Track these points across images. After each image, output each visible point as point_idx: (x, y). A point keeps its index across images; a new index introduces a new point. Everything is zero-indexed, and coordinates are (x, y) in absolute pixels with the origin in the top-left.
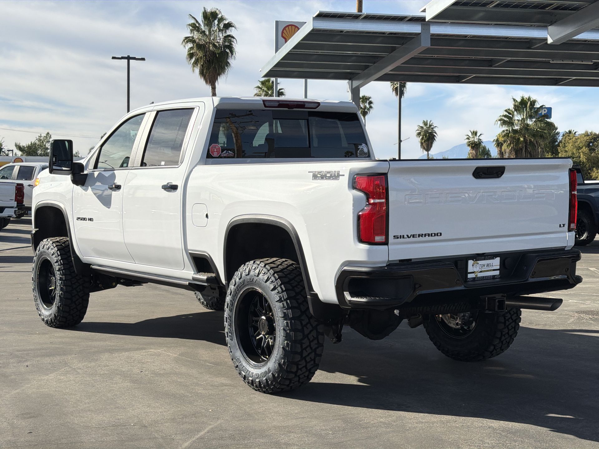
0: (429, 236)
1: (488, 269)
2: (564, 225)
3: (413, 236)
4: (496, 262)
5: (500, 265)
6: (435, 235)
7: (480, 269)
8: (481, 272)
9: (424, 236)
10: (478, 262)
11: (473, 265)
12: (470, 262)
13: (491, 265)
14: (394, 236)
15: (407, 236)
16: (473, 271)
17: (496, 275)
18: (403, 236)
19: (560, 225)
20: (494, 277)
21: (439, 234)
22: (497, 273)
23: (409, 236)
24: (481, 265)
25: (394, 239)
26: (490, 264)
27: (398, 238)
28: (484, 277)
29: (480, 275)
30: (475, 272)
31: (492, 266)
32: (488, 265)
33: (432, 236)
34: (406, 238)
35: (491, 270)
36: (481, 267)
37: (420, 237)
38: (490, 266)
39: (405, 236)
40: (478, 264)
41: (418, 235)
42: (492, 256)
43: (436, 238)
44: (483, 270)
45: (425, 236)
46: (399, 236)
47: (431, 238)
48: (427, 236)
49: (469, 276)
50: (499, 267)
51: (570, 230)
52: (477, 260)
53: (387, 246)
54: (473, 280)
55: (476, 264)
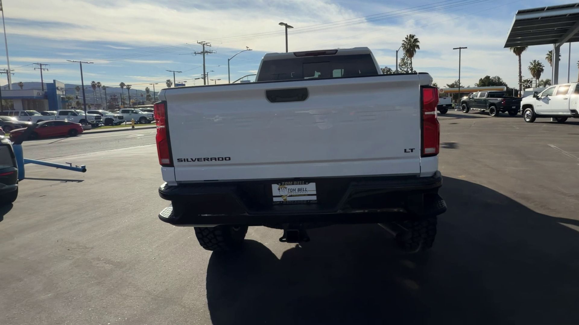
0: (216, 160)
1: (300, 194)
2: (412, 150)
3: (198, 160)
4: (311, 188)
5: (317, 190)
6: (223, 160)
7: (289, 194)
8: (291, 196)
9: (210, 160)
10: (286, 186)
11: (279, 189)
12: (275, 187)
13: (305, 190)
14: (178, 160)
15: (192, 159)
16: (280, 195)
17: (312, 200)
18: (187, 159)
19: (405, 151)
20: (308, 203)
21: (228, 159)
22: (314, 198)
23: (194, 160)
24: (290, 190)
25: (178, 162)
26: (303, 189)
27: (182, 161)
28: (295, 201)
29: (289, 199)
30: (282, 196)
31: (306, 191)
32: (299, 190)
33: (219, 160)
34: (191, 161)
35: (304, 195)
36: (290, 192)
37: (206, 160)
38: (303, 191)
39: (190, 160)
40: (286, 188)
41: (203, 159)
42: (307, 180)
43: (224, 162)
44: (293, 194)
45: (211, 160)
46: (183, 160)
47: (218, 162)
48: (214, 161)
49: (275, 199)
50: (315, 193)
51: (424, 155)
52: (283, 184)
53: (173, 168)
54: (281, 204)
55: (283, 188)
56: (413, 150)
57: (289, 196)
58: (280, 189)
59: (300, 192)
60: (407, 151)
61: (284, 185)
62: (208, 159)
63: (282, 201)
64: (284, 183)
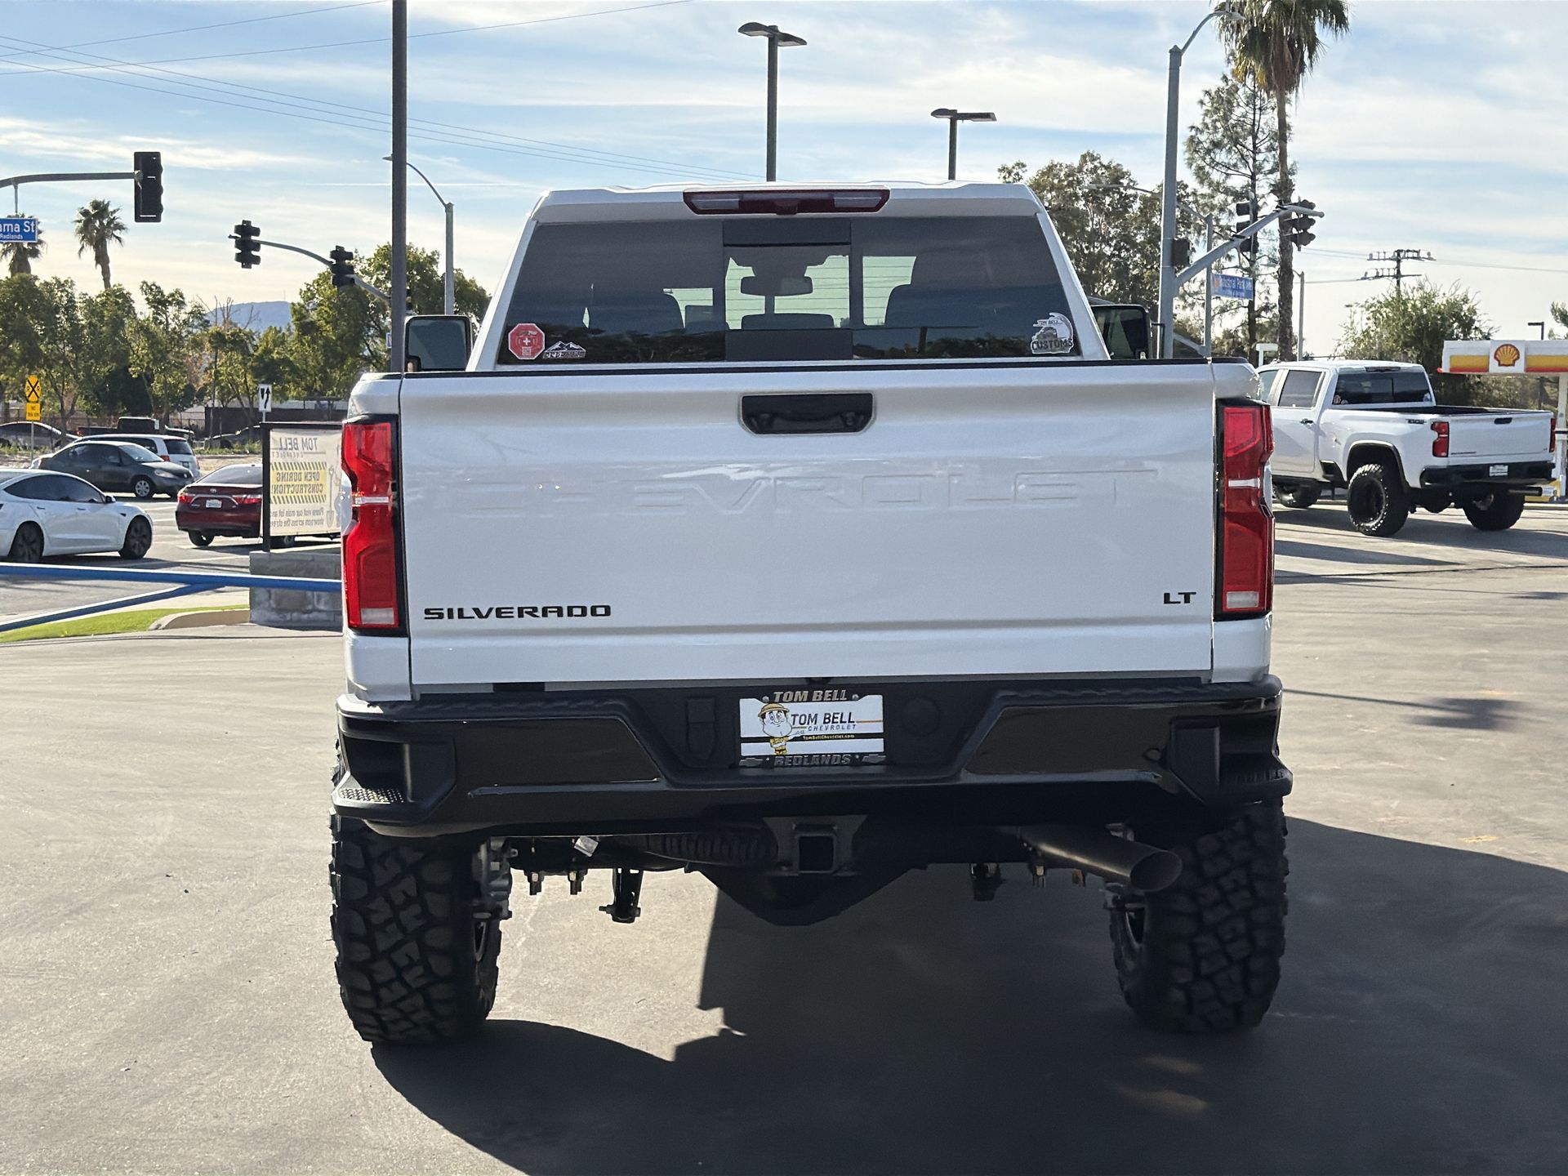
0: (560, 614)
1: (829, 732)
2: (1187, 598)
3: (500, 613)
4: (869, 711)
5: (885, 721)
6: (584, 613)
7: (794, 731)
8: (801, 739)
9: (539, 613)
10: (786, 706)
11: (763, 716)
12: (749, 708)
13: (845, 719)
14: (427, 611)
15: (477, 611)
16: (765, 735)
17: (868, 754)
18: (461, 611)
19: (1167, 597)
20: (857, 760)
21: (601, 611)
22: (877, 746)
23: (484, 612)
24: (797, 718)
25: (426, 618)
26: (839, 716)
27: (441, 616)
28: (811, 755)
29: (796, 749)
30: (772, 738)
31: (849, 722)
32: (828, 719)
33: (570, 614)
34: (473, 618)
35: (844, 736)
36: (798, 724)
37: (525, 614)
38: (841, 722)
39: (468, 612)
40: (785, 712)
41: (516, 611)
42: (854, 688)
43: (589, 621)
44: (806, 732)
45: (545, 614)
46: (445, 612)
47: (566, 621)
48: (553, 616)
49: (747, 750)
50: (879, 728)
51: (1222, 614)
52: (777, 699)
53: (406, 639)
54: (767, 762)
55: (775, 712)
56: (1191, 596)
57: (795, 739)
58: (767, 713)
59: (832, 727)
60: (1171, 600)
61: (781, 701)
62: (535, 609)
63: (771, 757)
64: (782, 696)
